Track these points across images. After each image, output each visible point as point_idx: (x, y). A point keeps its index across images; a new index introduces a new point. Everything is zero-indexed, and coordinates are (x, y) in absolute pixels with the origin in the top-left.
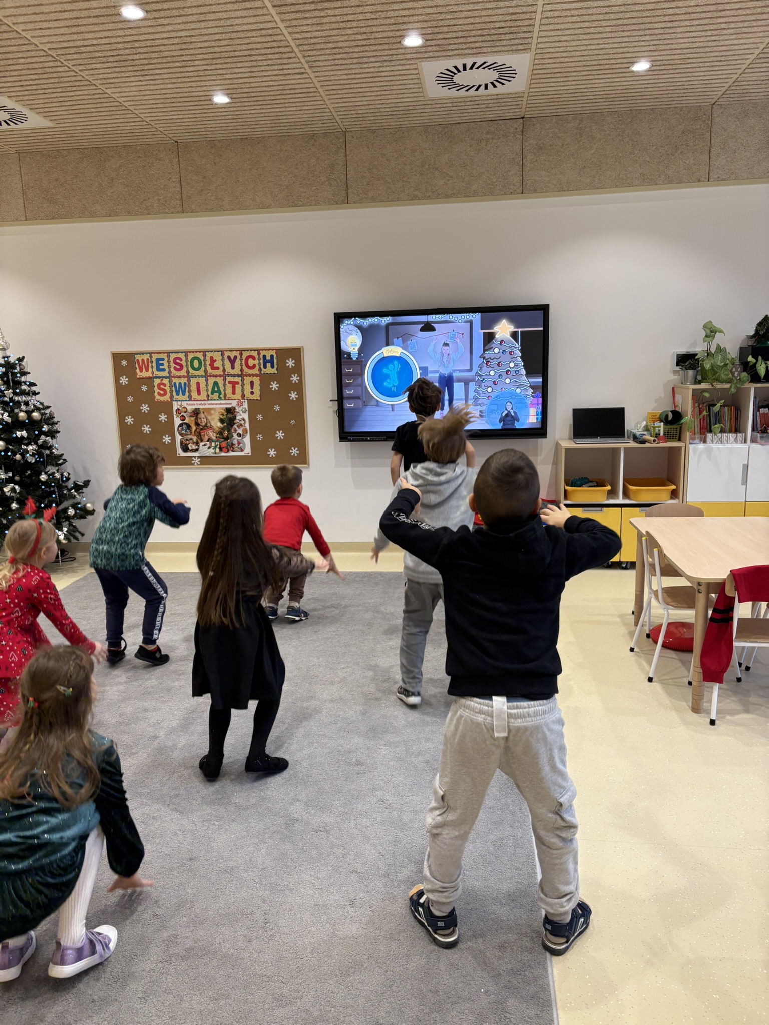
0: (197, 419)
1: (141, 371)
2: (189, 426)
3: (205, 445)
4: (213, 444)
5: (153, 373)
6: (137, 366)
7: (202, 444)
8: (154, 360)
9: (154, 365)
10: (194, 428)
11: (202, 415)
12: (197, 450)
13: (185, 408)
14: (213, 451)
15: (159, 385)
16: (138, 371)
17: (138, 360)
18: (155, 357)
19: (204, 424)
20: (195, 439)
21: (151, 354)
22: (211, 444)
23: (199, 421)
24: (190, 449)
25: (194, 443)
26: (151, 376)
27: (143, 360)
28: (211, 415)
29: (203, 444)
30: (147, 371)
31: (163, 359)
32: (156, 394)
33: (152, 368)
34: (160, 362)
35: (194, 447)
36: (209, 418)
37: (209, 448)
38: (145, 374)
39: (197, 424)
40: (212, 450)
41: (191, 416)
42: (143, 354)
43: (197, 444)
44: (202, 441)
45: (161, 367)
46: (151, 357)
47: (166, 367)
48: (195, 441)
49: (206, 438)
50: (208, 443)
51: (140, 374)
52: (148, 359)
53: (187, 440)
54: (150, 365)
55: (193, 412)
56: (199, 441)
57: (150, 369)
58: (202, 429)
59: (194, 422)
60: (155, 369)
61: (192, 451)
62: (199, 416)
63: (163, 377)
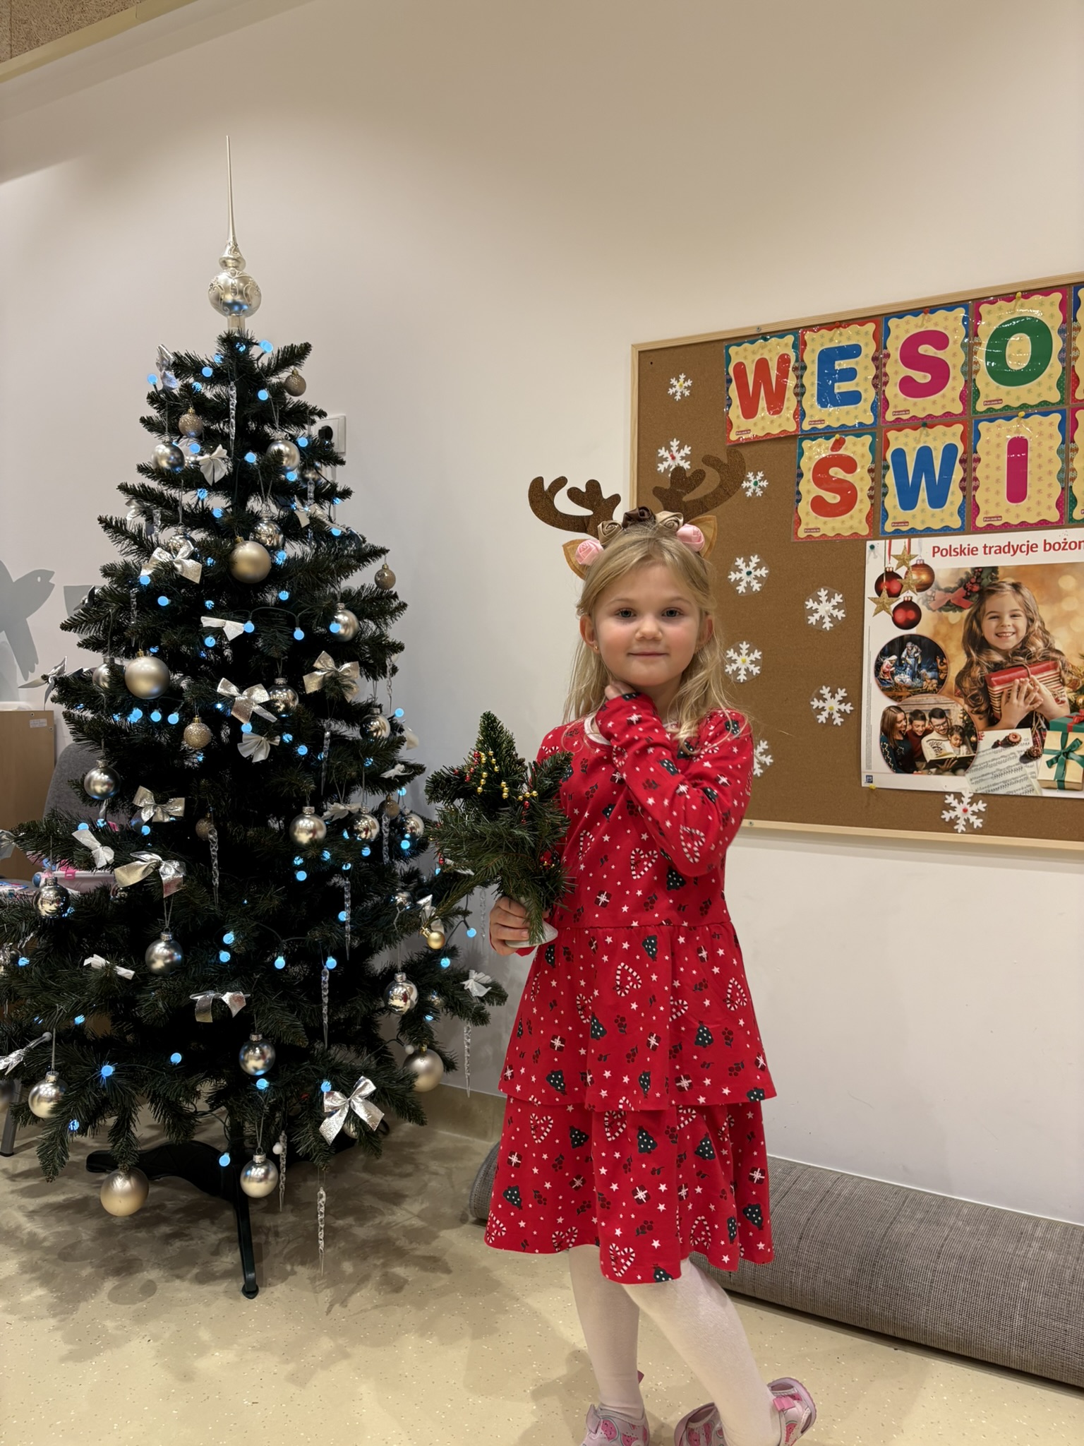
0: (976, 618)
1: (749, 412)
2: (932, 652)
3: (1007, 743)
4: (1053, 741)
5: (800, 414)
6: (733, 391)
7: (990, 737)
8: (811, 358)
9: (811, 380)
10: (957, 661)
11: (1007, 601)
12: (962, 765)
13: (923, 567)
14: (1050, 774)
15: (822, 467)
16: (735, 412)
17: (740, 369)
18: (817, 343)
19: (1012, 642)
20: (957, 711)
21: (798, 334)
22: (1039, 740)
23: (989, 627)
24: (930, 755)
25: (949, 731)
26: (791, 427)
27: (762, 365)
28: (1057, 596)
29: (999, 734)
30: (776, 405)
31: (853, 351)
32: (804, 508)
33: (800, 391)
34: (841, 365)
35: (951, 749)
36: (1045, 613)
37: (1028, 757)
38: (765, 423)
39: (976, 642)
40: (1042, 771)
41: (950, 606)
42: (765, 337)
43: (968, 734)
44: (993, 722)
45: (841, 387)
46: (800, 345)
47: (863, 383)
48: (957, 719)
49: (1019, 708)
50: (1026, 735)
51: (744, 427)
52: (784, 360)
53: (917, 715)
54: (791, 382)
55: (963, 584)
56: (979, 722)
57: (790, 402)
58: (997, 668)
59: (959, 634)
60: (810, 400)
61: (940, 766)
62: (992, 604)
63: (845, 430)
